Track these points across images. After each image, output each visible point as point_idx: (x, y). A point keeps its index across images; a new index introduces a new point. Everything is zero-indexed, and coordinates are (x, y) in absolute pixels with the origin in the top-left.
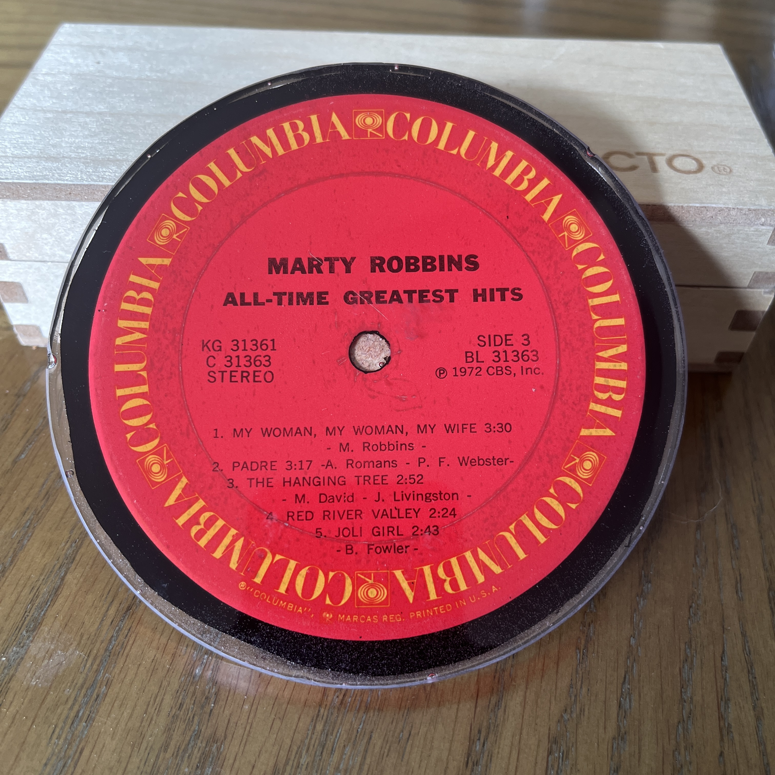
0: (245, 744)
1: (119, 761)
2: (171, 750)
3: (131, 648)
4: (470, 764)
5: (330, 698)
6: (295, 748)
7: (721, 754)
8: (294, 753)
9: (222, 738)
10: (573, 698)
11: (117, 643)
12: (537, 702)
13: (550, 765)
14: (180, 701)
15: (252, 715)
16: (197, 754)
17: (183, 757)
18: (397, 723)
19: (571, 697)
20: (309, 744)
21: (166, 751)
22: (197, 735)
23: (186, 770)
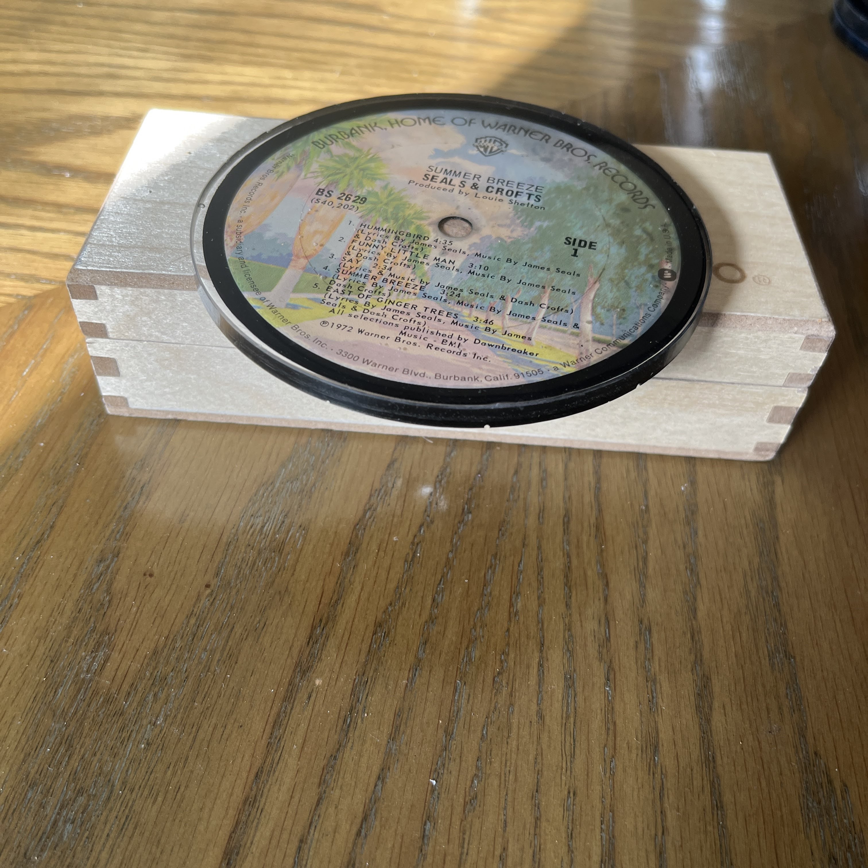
0: (132, 635)
1: (28, 649)
2: (71, 640)
3: (39, 571)
4: (311, 643)
5: (202, 602)
6: (172, 636)
7: (508, 630)
8: (170, 641)
9: (113, 631)
10: (398, 596)
11: (28, 567)
12: (369, 599)
13: (373, 640)
14: (79, 607)
15: (138, 614)
16: (92, 643)
17: (81, 645)
18: (255, 617)
19: (396, 595)
20: (183, 633)
21: (67, 641)
22: (93, 631)
23: (83, 654)
